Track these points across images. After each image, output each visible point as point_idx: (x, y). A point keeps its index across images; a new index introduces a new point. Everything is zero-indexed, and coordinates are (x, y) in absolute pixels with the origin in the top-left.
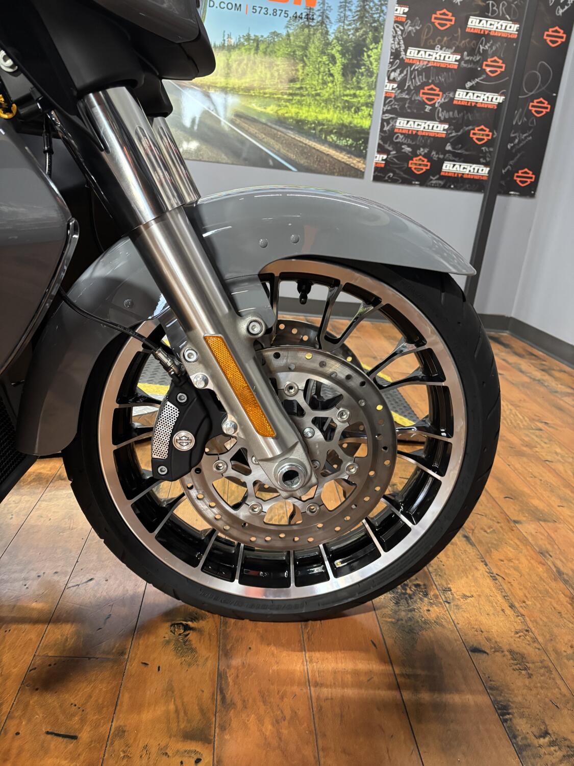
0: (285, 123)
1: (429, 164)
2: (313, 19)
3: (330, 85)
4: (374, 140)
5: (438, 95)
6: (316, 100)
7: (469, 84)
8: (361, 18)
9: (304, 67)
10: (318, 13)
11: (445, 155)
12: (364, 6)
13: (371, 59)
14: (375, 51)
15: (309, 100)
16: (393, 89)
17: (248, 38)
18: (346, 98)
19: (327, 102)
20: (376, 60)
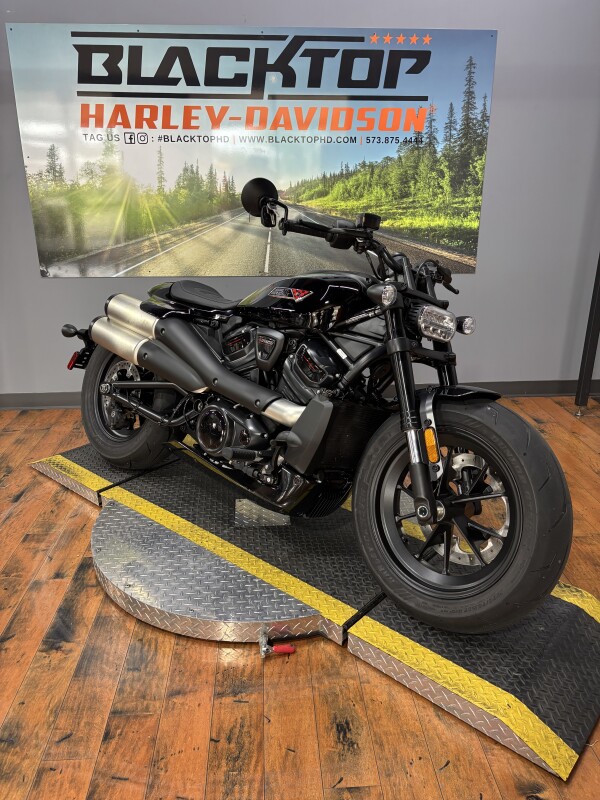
0: (400, 233)
2: (422, 142)
3: (440, 196)
6: (428, 210)
8: (465, 135)
9: (415, 183)
10: (425, 136)
12: (468, 124)
13: (477, 169)
14: (480, 162)
15: (421, 211)
17: (364, 165)
18: (455, 205)
19: (438, 210)
20: (482, 169)
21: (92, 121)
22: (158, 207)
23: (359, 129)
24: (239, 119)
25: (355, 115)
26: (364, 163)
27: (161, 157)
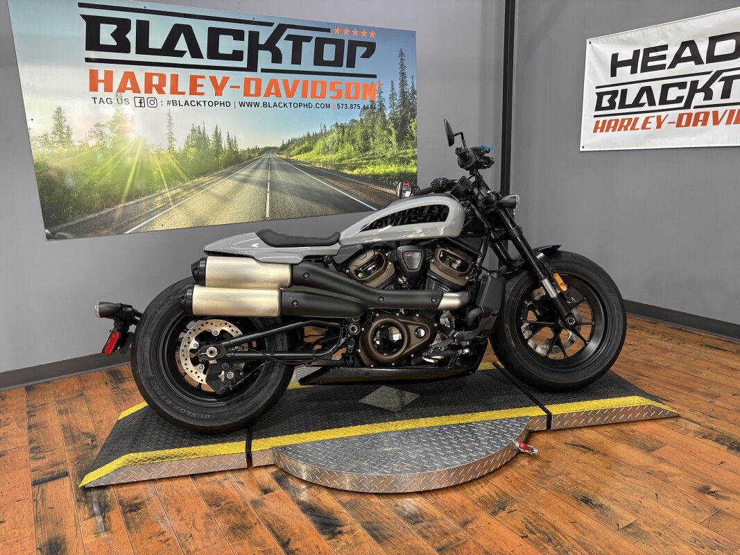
0: (366, 179)
2: (375, 108)
3: (390, 149)
6: (383, 160)
8: (403, 104)
9: (373, 140)
10: (377, 104)
12: (404, 96)
13: (412, 128)
14: (413, 123)
15: (379, 161)
18: (401, 156)
19: (390, 160)
21: (101, 86)
23: (332, 97)
26: (337, 124)
27: (170, 120)
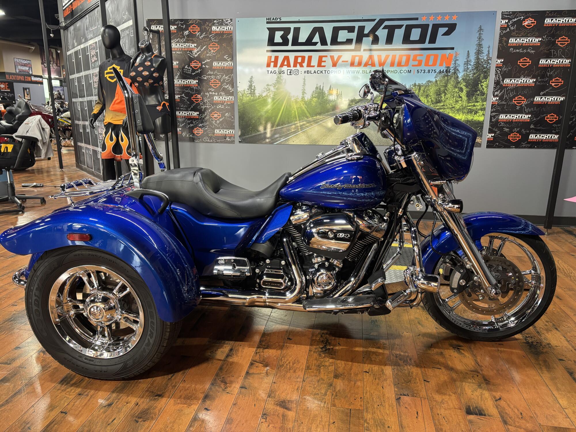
1: (520, 136)
2: (450, 72)
3: (460, 102)
4: (487, 126)
5: (524, 100)
7: (542, 93)
8: (477, 68)
9: (445, 95)
10: (452, 69)
11: (530, 131)
12: (478, 62)
13: (483, 87)
14: (486, 82)
16: (496, 100)
17: (415, 85)
18: (469, 108)
19: (458, 110)
20: (486, 87)
21: (272, 64)
22: (301, 108)
23: (413, 66)
24: (347, 61)
25: (411, 58)
26: (415, 84)
27: (304, 82)
